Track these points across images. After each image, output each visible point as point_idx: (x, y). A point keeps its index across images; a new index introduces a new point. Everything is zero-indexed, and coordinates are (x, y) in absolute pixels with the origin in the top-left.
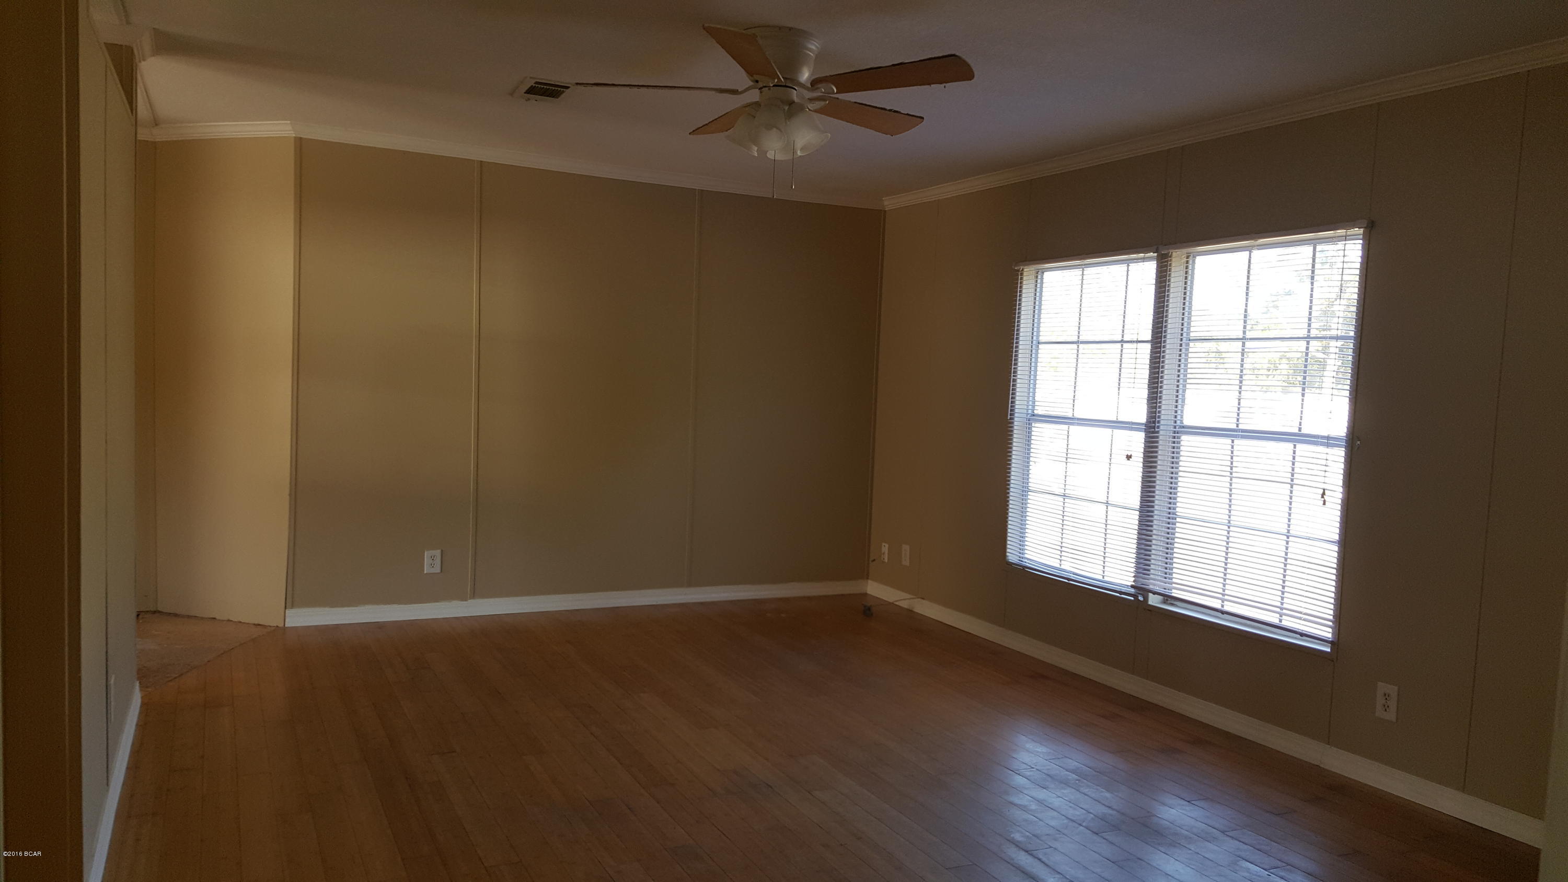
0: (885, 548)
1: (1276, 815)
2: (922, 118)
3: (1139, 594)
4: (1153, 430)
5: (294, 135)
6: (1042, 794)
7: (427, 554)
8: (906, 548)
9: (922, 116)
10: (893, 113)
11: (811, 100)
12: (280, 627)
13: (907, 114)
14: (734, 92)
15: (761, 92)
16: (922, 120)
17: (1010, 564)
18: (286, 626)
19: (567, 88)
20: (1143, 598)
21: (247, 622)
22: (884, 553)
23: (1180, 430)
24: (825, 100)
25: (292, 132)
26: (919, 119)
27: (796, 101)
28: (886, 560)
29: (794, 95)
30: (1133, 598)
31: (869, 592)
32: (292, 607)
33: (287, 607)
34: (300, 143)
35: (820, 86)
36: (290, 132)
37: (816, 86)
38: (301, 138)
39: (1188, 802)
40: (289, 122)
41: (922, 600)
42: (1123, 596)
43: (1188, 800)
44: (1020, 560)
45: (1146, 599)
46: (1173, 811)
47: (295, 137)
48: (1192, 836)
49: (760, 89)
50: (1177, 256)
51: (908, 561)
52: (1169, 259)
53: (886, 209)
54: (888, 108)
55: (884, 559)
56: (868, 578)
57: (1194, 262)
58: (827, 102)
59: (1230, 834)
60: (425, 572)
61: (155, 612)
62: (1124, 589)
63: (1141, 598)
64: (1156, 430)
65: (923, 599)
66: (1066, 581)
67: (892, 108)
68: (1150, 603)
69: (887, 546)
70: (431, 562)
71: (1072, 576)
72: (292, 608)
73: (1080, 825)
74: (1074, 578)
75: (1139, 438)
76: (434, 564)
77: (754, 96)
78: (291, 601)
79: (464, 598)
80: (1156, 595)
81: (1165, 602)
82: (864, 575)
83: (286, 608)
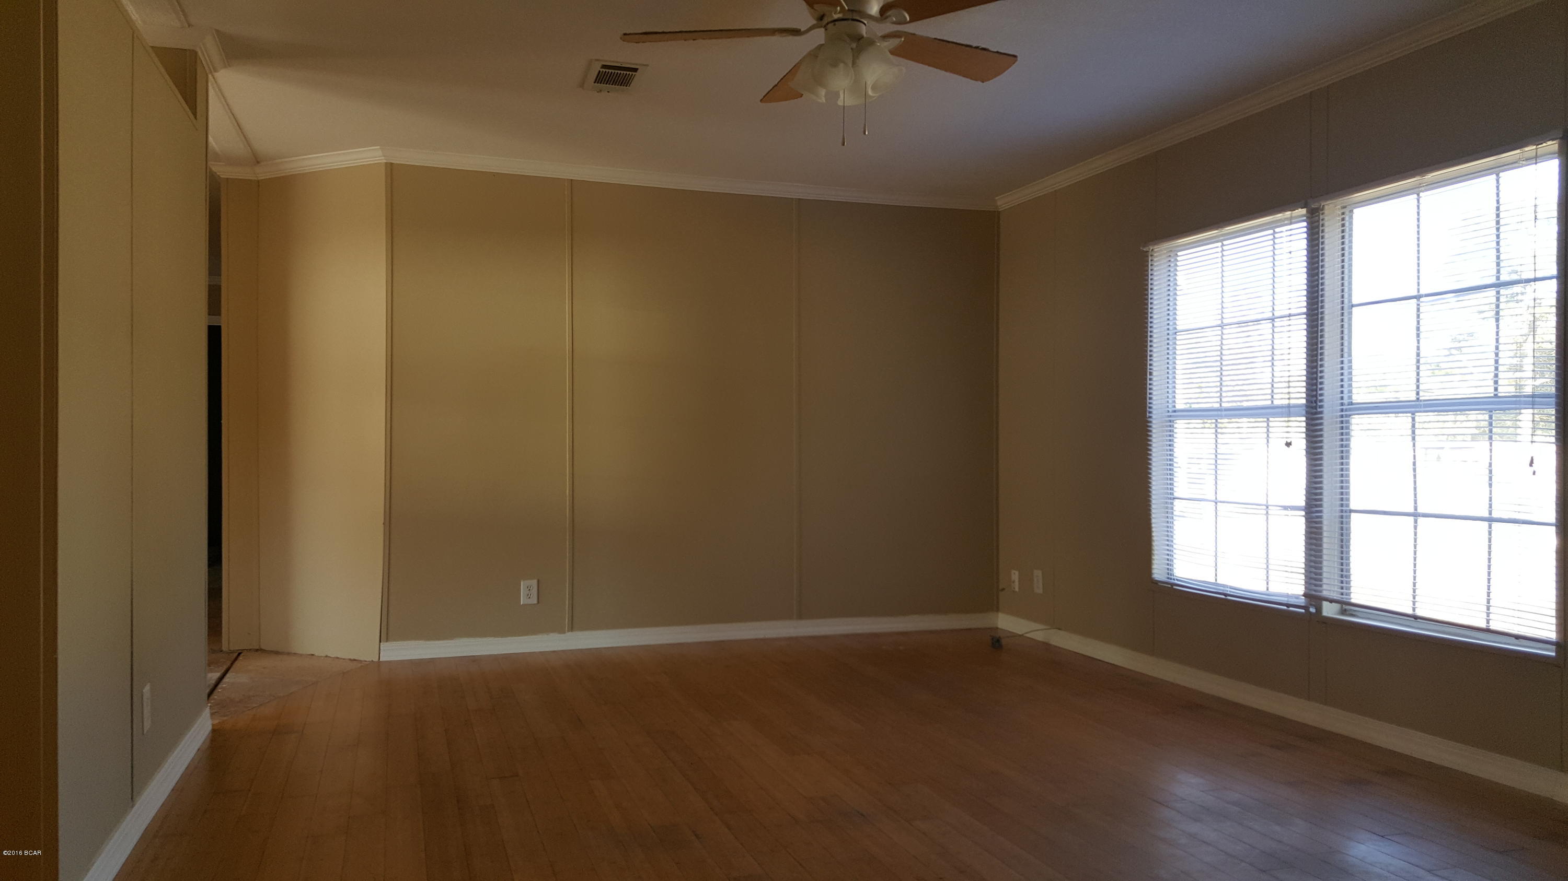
0: (1015, 575)
1: (1501, 853)
2: (1015, 56)
3: (1311, 605)
4: (1315, 410)
5: (385, 161)
6: (1194, 828)
7: (523, 584)
8: (1038, 574)
9: (1015, 54)
10: (980, 51)
11: (885, 37)
12: (375, 662)
13: (997, 52)
14: (796, 32)
15: (826, 30)
16: (1015, 58)
17: (1156, 582)
18: (381, 660)
19: (636, 70)
20: (1316, 609)
21: (343, 657)
22: (1014, 582)
23: (1348, 409)
24: (900, 37)
25: (383, 158)
26: (1012, 58)
27: (865, 35)
28: (1017, 589)
29: (863, 30)
30: (1303, 611)
31: (1000, 626)
32: (387, 640)
33: (382, 640)
34: (391, 168)
35: (889, 13)
36: (381, 158)
37: (884, 16)
38: (392, 164)
39: (1382, 836)
40: (378, 147)
41: (1059, 631)
42: (1291, 609)
43: (1382, 834)
44: (1168, 578)
45: (1319, 609)
46: (1362, 847)
47: (386, 163)
48: (1388, 874)
49: (825, 27)
50: (1331, 209)
51: (1042, 590)
52: (1321, 212)
53: (1000, 210)
54: (975, 45)
55: (1014, 588)
56: (998, 610)
57: (1351, 217)
58: (903, 39)
59: (1439, 873)
60: (522, 604)
61: (257, 650)
62: (1293, 601)
63: (1312, 610)
64: (1319, 410)
65: (1060, 629)
66: (1223, 597)
67: (978, 45)
68: (1325, 613)
69: (1017, 573)
70: (527, 592)
71: (1228, 591)
72: (387, 642)
73: (1242, 861)
74: (1232, 593)
75: (1298, 425)
76: (531, 595)
77: (819, 36)
78: (386, 634)
79: (562, 631)
80: (1333, 604)
81: (1343, 612)
82: (993, 606)
83: (380, 642)
